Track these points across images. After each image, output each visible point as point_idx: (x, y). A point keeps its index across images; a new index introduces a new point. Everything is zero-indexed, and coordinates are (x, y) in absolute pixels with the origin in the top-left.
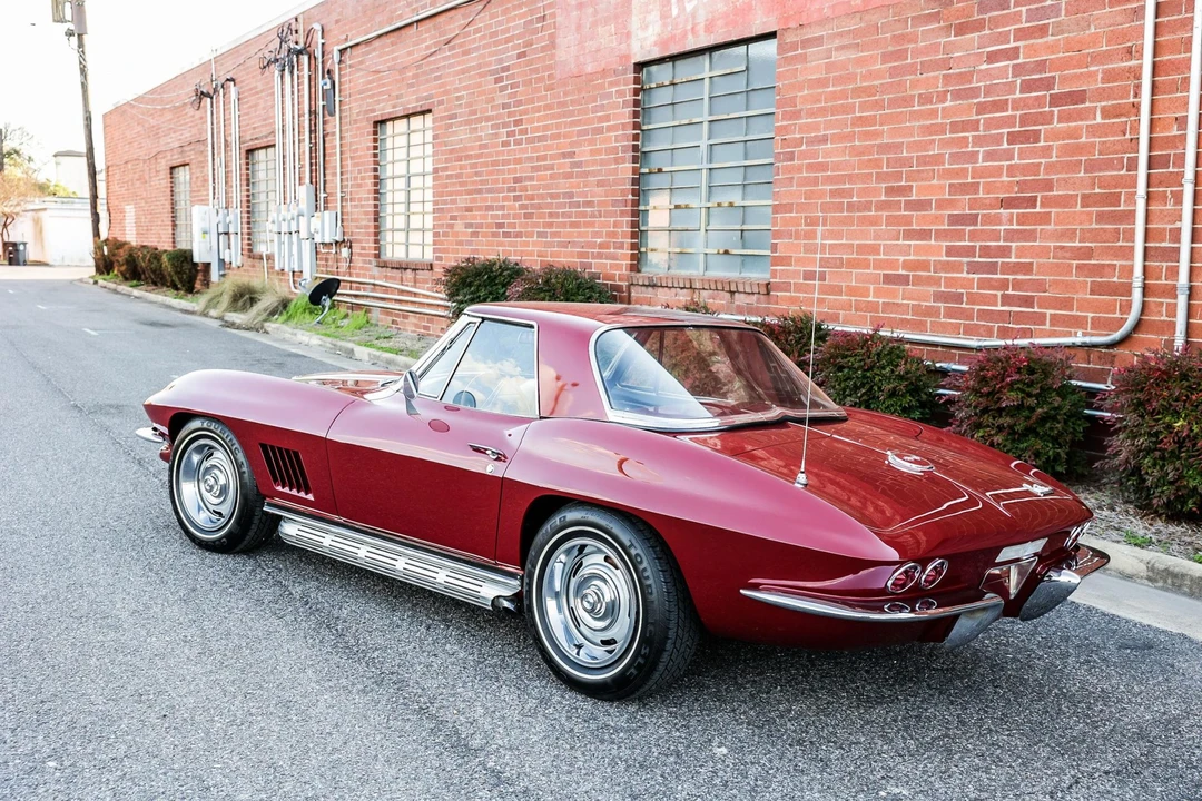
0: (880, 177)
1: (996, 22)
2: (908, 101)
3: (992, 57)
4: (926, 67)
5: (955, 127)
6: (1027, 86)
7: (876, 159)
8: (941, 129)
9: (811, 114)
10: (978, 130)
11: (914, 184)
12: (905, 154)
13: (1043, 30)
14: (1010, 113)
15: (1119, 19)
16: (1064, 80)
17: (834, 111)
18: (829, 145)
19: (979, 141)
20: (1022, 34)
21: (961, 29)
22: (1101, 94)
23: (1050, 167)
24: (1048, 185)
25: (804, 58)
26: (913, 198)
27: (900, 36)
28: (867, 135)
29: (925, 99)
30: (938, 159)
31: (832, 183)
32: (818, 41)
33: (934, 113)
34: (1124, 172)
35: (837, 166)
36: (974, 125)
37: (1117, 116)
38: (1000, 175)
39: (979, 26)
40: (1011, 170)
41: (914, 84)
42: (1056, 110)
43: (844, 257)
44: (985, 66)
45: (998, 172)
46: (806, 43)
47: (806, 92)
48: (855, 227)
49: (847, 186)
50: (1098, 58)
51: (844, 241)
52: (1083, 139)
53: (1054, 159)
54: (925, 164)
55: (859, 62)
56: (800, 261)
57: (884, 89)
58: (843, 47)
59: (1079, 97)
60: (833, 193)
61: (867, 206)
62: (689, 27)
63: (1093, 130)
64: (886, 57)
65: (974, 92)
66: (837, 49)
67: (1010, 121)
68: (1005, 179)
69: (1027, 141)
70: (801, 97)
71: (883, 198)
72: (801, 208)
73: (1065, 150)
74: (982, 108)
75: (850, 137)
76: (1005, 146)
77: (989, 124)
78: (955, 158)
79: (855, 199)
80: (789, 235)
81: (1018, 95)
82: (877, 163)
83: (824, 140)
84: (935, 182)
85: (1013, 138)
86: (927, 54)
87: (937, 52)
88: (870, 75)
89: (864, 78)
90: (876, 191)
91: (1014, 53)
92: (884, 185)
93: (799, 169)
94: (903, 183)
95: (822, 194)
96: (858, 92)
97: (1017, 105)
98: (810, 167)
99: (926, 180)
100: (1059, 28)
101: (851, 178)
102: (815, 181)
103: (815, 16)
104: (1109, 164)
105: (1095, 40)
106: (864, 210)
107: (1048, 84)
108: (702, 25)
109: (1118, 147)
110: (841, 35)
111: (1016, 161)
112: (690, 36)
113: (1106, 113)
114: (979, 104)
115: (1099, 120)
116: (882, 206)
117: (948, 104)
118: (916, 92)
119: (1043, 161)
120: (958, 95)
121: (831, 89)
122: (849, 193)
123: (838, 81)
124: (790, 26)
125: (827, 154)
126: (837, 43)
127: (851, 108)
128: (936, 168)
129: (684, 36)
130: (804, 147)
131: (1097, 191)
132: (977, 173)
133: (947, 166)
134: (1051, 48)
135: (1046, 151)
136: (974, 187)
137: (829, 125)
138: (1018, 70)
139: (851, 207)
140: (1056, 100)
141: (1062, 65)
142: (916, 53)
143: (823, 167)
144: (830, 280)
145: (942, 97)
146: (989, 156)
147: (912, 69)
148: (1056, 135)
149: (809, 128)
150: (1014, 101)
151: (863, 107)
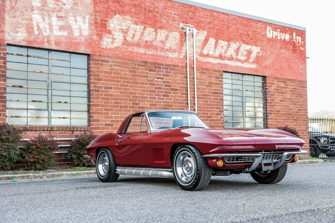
0: (130, 100)
1: (158, 71)
2: (138, 83)
3: (158, 78)
4: (142, 76)
5: (150, 91)
6: (166, 86)
7: (129, 96)
8: (147, 91)
9: (105, 80)
10: (156, 93)
11: (140, 103)
12: (137, 95)
13: (168, 76)
14: (162, 90)
15: (182, 77)
16: (173, 86)
17: (114, 81)
18: (113, 90)
19: (156, 95)
20: (163, 75)
21: (150, 70)
22: (180, 90)
23: (171, 102)
24: (171, 106)
25: (102, 65)
26: (140, 106)
27: (134, 67)
28: (125, 89)
29: (141, 83)
30: (146, 98)
31: (114, 100)
32: (108, 62)
33: (144, 87)
34: (185, 105)
35: (115, 96)
36: (155, 92)
37: (183, 95)
38: (161, 103)
39: (154, 71)
40: (164, 102)
41: (139, 80)
42: (172, 91)
43: (119, 120)
44: (156, 79)
45: (161, 102)
46: (102, 61)
47: (103, 74)
48: (123, 112)
49: (120, 101)
50: (179, 83)
51: (119, 115)
52: (177, 98)
53: (172, 101)
54: (143, 98)
55: (121, 70)
56: (102, 121)
57: (130, 79)
58: (116, 65)
59: (176, 90)
60: (115, 103)
61: (127, 107)
62: (46, 40)
63: (179, 96)
64: (130, 71)
65: (154, 85)
66: (114, 65)
67: (162, 92)
68: (162, 104)
69: (167, 97)
70: (101, 75)
71: (131, 105)
72: (102, 106)
73: (174, 99)
74: (156, 88)
75: (120, 89)
76: (162, 97)
77: (158, 92)
78: (150, 98)
79: (122, 105)
80: (99, 113)
81: (164, 87)
82: (129, 97)
83: (111, 88)
84: (146, 103)
85: (163, 96)
86: (142, 74)
87: (144, 74)
88: (126, 74)
89: (123, 75)
90: (129, 103)
91: (163, 78)
92: (131, 102)
93: (102, 95)
94: (137, 102)
95: (111, 103)
96: (121, 78)
97: (164, 89)
98: (105, 95)
99: (143, 102)
100: (171, 76)
101: (121, 99)
102: (108, 99)
103: (106, 55)
104: (182, 103)
105: (178, 80)
106: (125, 108)
107: (170, 86)
108: (53, 42)
109: (183, 100)
110: (115, 62)
111: (165, 100)
112: (46, 44)
113: (181, 94)
114: (155, 87)
115: (180, 95)
116: (131, 107)
117: (148, 86)
118: (140, 82)
119: (170, 101)
120: (150, 84)
121: (113, 75)
122: (121, 103)
123: (114, 73)
124: (96, 54)
125: (112, 92)
126: (114, 64)
127: (120, 82)
128: (146, 100)
129: (43, 42)
130: (103, 89)
131: (180, 108)
132: (156, 102)
133: (149, 99)
134: (170, 79)
135: (171, 99)
136: (156, 105)
137: (112, 84)
138: (164, 82)
139: (121, 107)
140: (172, 90)
141: (172, 83)
142: (138, 72)
143: (111, 95)
144: (115, 126)
145: (146, 84)
146: (158, 98)
147: (138, 76)
148: (171, 96)
149: (104, 84)
150: (163, 88)
151: (123, 82)
